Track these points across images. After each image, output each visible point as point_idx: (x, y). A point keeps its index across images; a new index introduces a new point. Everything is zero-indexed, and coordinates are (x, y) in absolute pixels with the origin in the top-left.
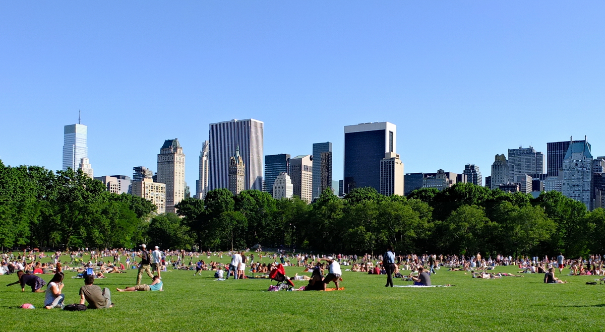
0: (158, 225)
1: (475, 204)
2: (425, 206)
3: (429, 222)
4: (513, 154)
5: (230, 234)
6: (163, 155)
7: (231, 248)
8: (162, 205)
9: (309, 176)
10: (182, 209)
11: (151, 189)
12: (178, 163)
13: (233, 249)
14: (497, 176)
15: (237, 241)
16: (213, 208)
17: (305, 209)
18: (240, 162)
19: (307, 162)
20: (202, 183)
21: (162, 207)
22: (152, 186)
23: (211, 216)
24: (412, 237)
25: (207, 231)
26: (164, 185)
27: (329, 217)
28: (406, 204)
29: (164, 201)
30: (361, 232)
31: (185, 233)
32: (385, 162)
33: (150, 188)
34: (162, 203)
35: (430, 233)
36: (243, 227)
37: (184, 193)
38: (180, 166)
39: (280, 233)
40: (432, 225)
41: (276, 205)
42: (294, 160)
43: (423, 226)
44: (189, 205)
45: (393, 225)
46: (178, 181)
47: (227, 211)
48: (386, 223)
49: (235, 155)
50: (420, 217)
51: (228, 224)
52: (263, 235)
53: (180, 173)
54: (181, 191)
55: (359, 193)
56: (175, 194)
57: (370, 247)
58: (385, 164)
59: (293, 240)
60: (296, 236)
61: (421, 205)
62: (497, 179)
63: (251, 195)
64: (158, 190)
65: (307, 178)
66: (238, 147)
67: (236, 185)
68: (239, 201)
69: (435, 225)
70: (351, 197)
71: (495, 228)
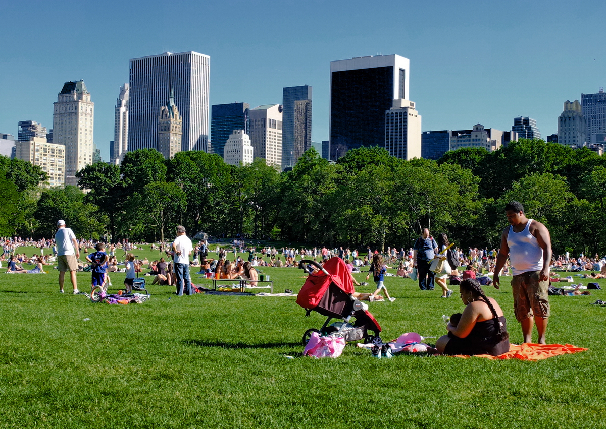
0: (50, 202)
1: (548, 171)
2: (467, 174)
3: (474, 200)
4: (590, 101)
5: (160, 216)
6: (62, 103)
7: (161, 239)
8: (59, 175)
9: (277, 135)
10: (86, 179)
11: (43, 153)
12: (84, 115)
13: (163, 239)
14: (567, 133)
15: (169, 228)
16: (134, 178)
17: (276, 180)
18: (175, 114)
19: (274, 114)
20: (118, 145)
21: (59, 179)
22: (44, 149)
23: (130, 190)
24: (448, 223)
25: (124, 212)
26: (62, 147)
27: (314, 192)
28: (436, 171)
29: (63, 170)
30: (366, 215)
31: (91, 215)
32: (392, 113)
33: (42, 151)
34: (60, 173)
35: (475, 217)
36: (179, 207)
37: (92, 158)
38: (86, 119)
39: (236, 216)
40: (480, 204)
41: (231, 173)
42: (255, 112)
43: (464, 206)
44: (97, 174)
45: (417, 204)
46: (83, 142)
47: (155, 180)
48: (405, 202)
49: (168, 104)
50: (460, 193)
51: (157, 202)
52: (209, 219)
53: (86, 130)
54: (88, 156)
55: (361, 154)
56: (79, 160)
57: (380, 238)
58: (392, 117)
59: (257, 227)
60: (261, 221)
61: (460, 172)
62: (567, 137)
63: (192, 159)
64: (55, 154)
65: (274, 137)
66: (172, 92)
67: (169, 147)
68: (173, 168)
69: (485, 204)
70: (348, 162)
71: (586, 209)
